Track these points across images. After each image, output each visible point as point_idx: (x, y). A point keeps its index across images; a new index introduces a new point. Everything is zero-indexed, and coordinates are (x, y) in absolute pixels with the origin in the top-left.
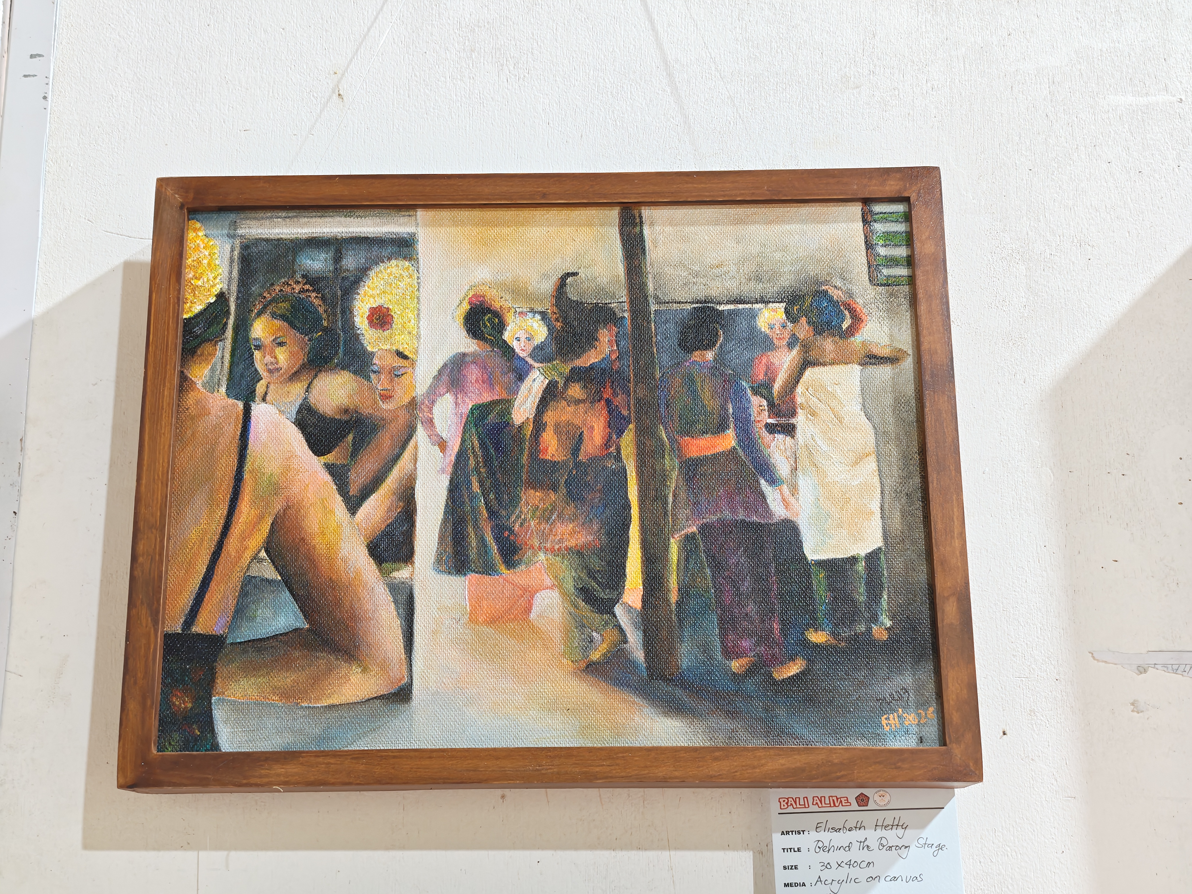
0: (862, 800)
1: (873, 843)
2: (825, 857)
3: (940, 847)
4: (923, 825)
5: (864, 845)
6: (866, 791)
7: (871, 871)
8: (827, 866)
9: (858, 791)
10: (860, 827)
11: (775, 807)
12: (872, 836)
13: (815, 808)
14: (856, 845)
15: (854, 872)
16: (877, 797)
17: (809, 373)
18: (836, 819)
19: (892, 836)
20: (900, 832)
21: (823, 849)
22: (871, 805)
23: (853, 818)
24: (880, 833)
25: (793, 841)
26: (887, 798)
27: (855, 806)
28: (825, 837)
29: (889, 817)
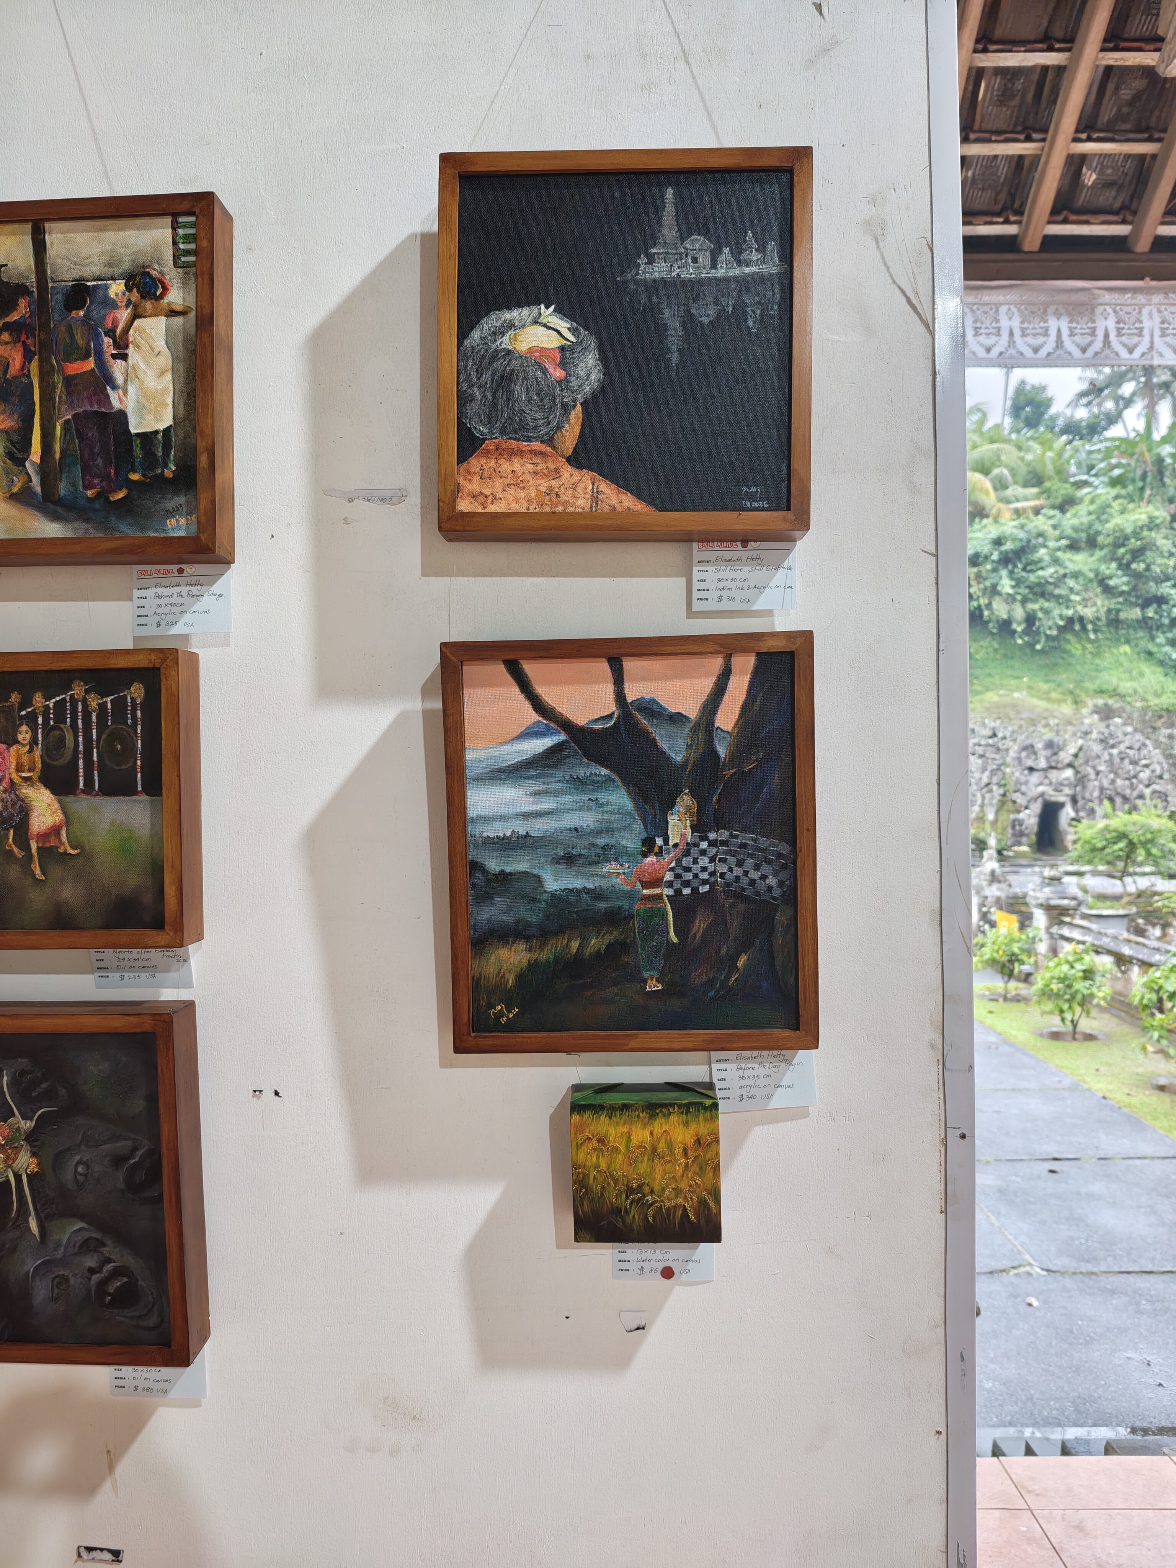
0: (181, 571)
1: (184, 594)
2: (159, 601)
3: (220, 595)
4: (212, 584)
5: (180, 595)
6: (182, 566)
7: (182, 608)
8: (159, 606)
9: (179, 566)
10: (178, 585)
11: (135, 576)
12: (184, 590)
13: (156, 576)
14: (175, 595)
15: (173, 609)
16: (188, 570)
17: (137, 322)
18: (165, 581)
19: (194, 590)
20: (199, 587)
21: (158, 597)
22: (185, 574)
23: (175, 581)
24: (189, 588)
25: (143, 593)
26: (193, 569)
27: (176, 574)
28: (160, 591)
29: (194, 580)
